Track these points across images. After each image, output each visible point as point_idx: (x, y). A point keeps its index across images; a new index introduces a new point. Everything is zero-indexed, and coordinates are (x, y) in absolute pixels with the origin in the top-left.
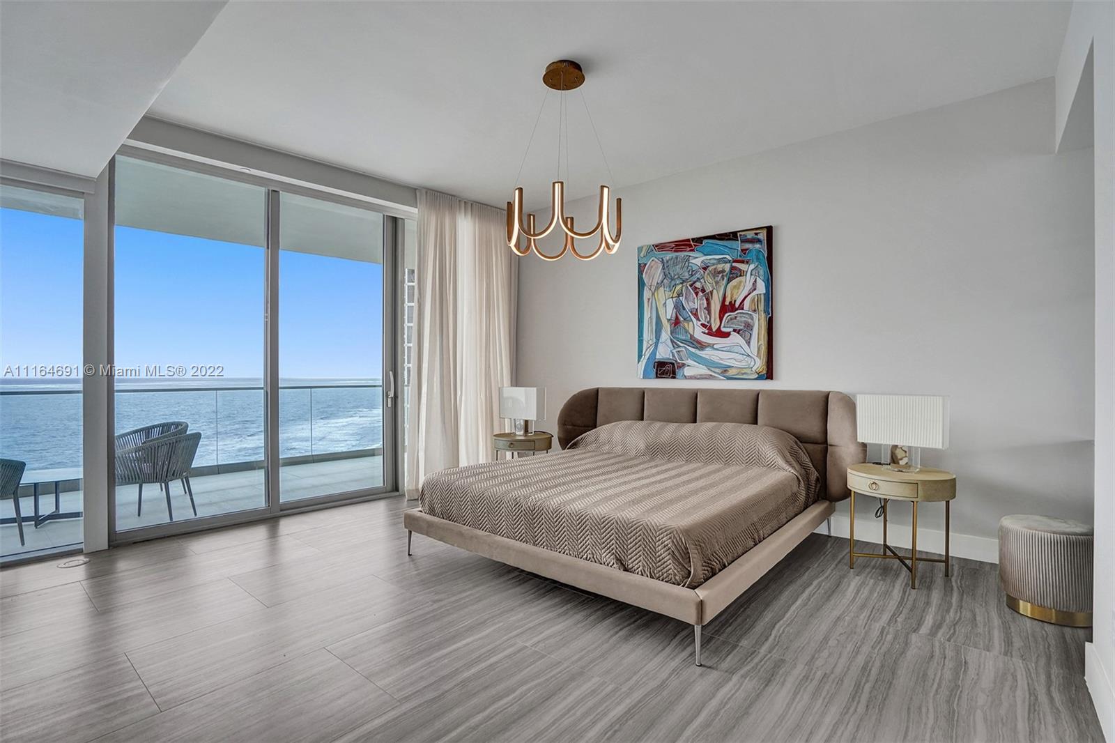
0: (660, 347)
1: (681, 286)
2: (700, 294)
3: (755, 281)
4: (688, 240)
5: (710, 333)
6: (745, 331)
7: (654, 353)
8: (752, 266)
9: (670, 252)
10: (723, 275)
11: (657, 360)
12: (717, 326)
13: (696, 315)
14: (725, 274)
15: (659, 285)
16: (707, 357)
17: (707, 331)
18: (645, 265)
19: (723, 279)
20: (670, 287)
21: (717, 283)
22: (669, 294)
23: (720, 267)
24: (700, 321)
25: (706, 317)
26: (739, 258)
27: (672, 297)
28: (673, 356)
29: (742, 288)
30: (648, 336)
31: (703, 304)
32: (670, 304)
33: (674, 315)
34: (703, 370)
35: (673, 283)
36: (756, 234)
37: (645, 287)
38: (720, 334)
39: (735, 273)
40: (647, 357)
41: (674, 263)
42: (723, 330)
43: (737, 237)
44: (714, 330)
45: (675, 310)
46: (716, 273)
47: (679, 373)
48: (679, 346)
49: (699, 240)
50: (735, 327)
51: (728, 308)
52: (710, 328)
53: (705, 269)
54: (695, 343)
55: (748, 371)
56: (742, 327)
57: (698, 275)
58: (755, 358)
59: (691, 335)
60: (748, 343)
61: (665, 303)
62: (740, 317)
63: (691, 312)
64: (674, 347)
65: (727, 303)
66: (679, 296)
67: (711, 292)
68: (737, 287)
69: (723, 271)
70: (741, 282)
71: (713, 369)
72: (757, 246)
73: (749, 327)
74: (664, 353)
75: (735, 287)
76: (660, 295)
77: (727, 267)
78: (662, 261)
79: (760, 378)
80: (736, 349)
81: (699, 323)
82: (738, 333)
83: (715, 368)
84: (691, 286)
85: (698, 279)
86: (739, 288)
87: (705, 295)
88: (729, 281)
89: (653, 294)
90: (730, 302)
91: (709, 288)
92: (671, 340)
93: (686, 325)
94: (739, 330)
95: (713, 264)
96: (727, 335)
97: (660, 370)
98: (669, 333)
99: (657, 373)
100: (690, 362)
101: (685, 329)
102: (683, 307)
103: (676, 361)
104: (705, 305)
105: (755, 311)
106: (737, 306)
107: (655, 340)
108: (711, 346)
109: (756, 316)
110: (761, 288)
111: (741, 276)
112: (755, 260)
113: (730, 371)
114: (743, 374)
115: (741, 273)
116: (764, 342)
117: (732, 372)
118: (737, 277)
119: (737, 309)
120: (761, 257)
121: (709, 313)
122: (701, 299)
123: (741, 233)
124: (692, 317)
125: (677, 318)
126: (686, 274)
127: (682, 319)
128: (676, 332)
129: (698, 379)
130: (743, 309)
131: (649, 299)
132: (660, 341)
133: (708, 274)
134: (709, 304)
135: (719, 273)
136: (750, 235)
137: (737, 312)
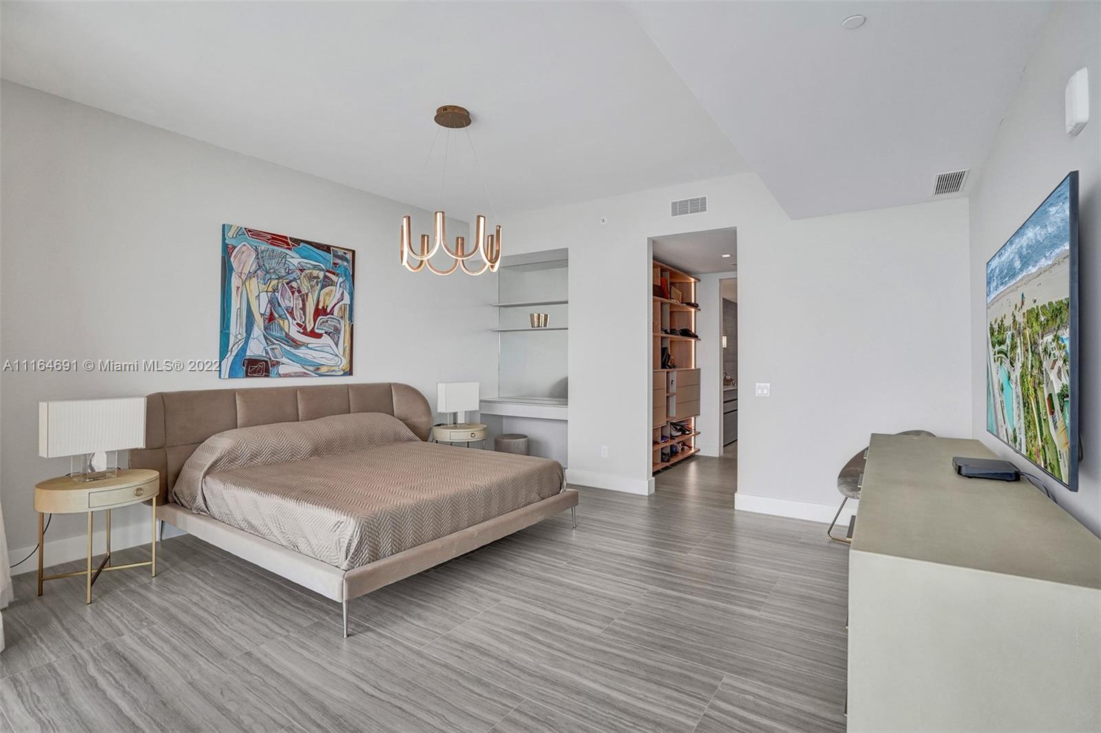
0: (252, 343)
1: (277, 281)
2: (296, 294)
3: (343, 292)
4: (286, 238)
5: (305, 333)
6: (334, 333)
7: (244, 349)
8: (341, 280)
9: (265, 243)
10: (317, 281)
11: (248, 358)
12: (311, 328)
13: (291, 313)
14: (319, 280)
15: (251, 275)
16: (302, 355)
17: (302, 331)
18: (234, 247)
19: (318, 285)
20: (264, 280)
21: (312, 287)
22: (262, 287)
23: (315, 273)
24: (295, 320)
25: (301, 317)
26: (331, 270)
27: (266, 291)
28: (267, 353)
29: (332, 296)
30: (237, 329)
31: (299, 304)
32: (264, 298)
33: (268, 310)
34: (298, 368)
35: (268, 276)
36: (345, 253)
37: (234, 273)
38: (313, 334)
39: (327, 282)
40: (234, 353)
41: (269, 256)
42: (317, 331)
43: (330, 251)
44: (308, 331)
45: (269, 305)
46: (311, 278)
47: (273, 371)
48: (274, 344)
49: (297, 242)
50: (327, 330)
51: (320, 312)
52: (305, 328)
53: (302, 271)
54: (290, 341)
55: (336, 368)
56: (332, 331)
57: (294, 275)
58: (342, 357)
59: (286, 333)
60: (337, 344)
61: (259, 295)
62: (331, 321)
63: (287, 310)
64: (267, 344)
65: (320, 307)
66: (274, 291)
67: (307, 295)
68: (328, 294)
69: (317, 277)
70: (332, 291)
71: (307, 367)
72: (345, 264)
73: (337, 330)
74: (256, 349)
75: (327, 294)
76: (252, 287)
77: (321, 275)
78: (256, 250)
79: (345, 374)
80: (327, 349)
81: (295, 322)
82: (329, 335)
83: (309, 366)
84: (287, 284)
85: (295, 280)
86: (330, 296)
87: (301, 296)
88: (323, 287)
89: (244, 283)
90: (323, 307)
91: (304, 291)
92: (264, 336)
93: (281, 322)
94: (330, 333)
95: (309, 269)
96: (319, 336)
97: (251, 368)
98: (263, 329)
99: (247, 372)
100: (284, 360)
101: (280, 326)
102: (279, 303)
103: (270, 359)
104: (301, 306)
105: (342, 317)
106: (328, 311)
107: (245, 335)
108: (306, 345)
109: (342, 322)
110: (347, 300)
111: (332, 285)
112: (343, 275)
113: (322, 369)
114: (332, 371)
115: (332, 283)
116: (347, 344)
117: (323, 370)
118: (329, 286)
119: (328, 314)
120: (347, 273)
121: (305, 314)
122: (297, 299)
123: (334, 249)
124: (288, 315)
125: (271, 314)
126: (283, 271)
127: (277, 316)
128: (270, 329)
129: (293, 376)
130: (333, 314)
131: (238, 288)
132: (252, 336)
133: (304, 277)
134: (304, 305)
135: (315, 278)
136: (340, 253)
137: (328, 316)
